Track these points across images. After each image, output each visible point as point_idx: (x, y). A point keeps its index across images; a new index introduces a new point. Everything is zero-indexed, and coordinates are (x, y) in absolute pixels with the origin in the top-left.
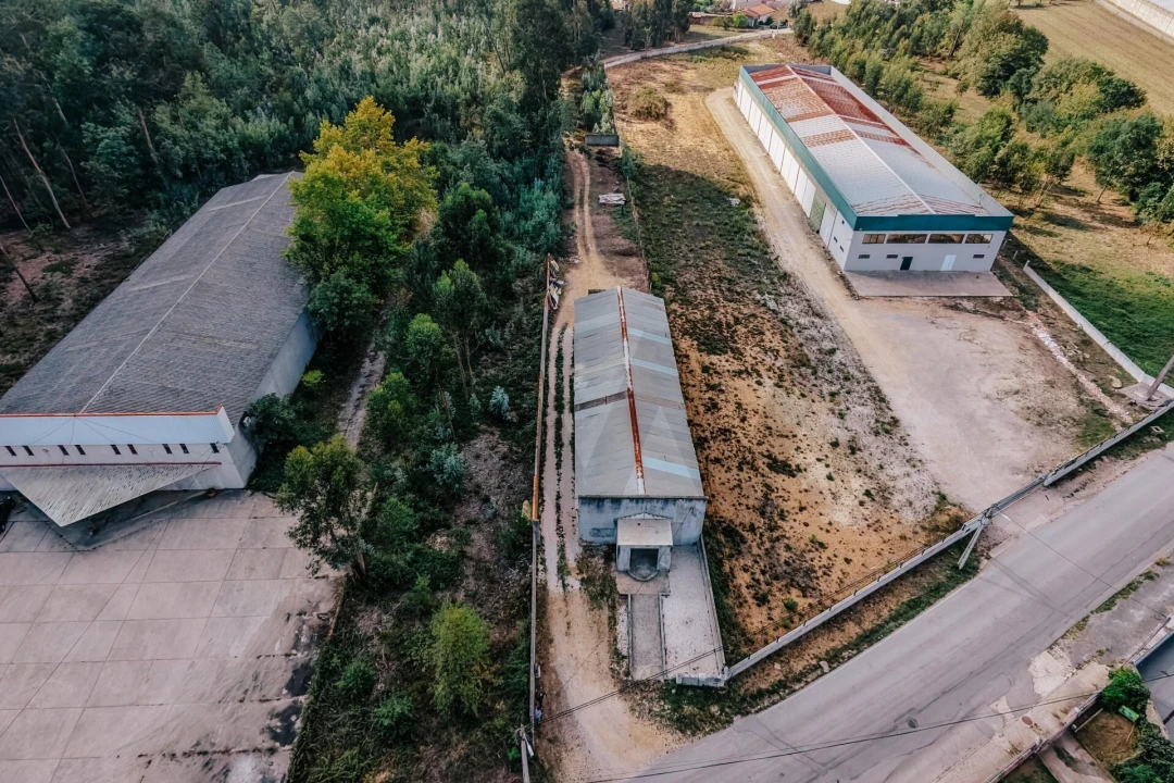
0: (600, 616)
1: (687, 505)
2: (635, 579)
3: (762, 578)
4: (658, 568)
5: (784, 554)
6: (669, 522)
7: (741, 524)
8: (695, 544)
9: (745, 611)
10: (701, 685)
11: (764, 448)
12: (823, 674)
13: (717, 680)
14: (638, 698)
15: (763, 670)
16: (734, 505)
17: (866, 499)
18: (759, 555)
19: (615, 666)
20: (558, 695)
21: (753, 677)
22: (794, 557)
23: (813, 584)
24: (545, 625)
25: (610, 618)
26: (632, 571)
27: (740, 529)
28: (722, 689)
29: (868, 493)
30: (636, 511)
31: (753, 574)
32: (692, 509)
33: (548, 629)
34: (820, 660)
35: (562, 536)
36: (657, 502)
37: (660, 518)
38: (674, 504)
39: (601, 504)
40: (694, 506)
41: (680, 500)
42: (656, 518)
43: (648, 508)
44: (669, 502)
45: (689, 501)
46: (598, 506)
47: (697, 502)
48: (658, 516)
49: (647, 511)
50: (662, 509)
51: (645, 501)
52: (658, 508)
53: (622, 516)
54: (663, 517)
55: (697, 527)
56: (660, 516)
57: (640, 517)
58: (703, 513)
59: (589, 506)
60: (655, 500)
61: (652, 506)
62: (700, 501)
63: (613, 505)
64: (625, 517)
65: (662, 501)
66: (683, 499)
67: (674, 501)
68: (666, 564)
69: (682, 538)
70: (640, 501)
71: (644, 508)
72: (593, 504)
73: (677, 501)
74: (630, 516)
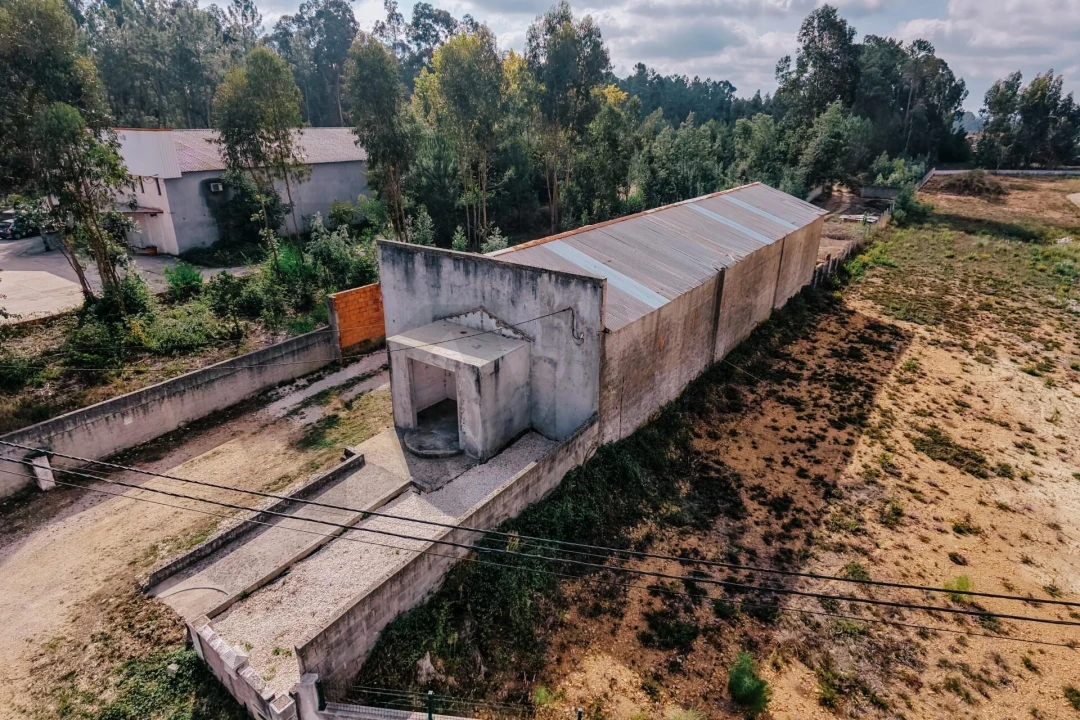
0: (273, 467)
1: (559, 296)
4: (462, 443)
5: (835, 582)
7: (756, 488)
11: (928, 421)
22: (864, 604)
25: (284, 477)
26: (414, 432)
27: (746, 495)
32: (571, 311)
36: (501, 276)
37: (509, 332)
38: (534, 290)
39: (410, 266)
40: (576, 306)
41: (545, 277)
42: (504, 331)
43: (486, 295)
44: (524, 281)
45: (562, 283)
46: (407, 272)
47: (580, 289)
48: (507, 326)
49: (487, 305)
50: (513, 302)
51: (479, 273)
52: (504, 300)
53: (446, 314)
54: (516, 331)
55: (586, 385)
56: (512, 327)
57: (474, 319)
58: (595, 334)
59: (391, 269)
60: (497, 270)
61: (493, 289)
62: (585, 288)
63: (428, 275)
64: (451, 317)
65: (509, 275)
66: (550, 273)
67: (533, 278)
68: (475, 434)
69: (557, 416)
70: (471, 268)
71: (479, 294)
72: (398, 263)
73: (539, 280)
74: (458, 316)
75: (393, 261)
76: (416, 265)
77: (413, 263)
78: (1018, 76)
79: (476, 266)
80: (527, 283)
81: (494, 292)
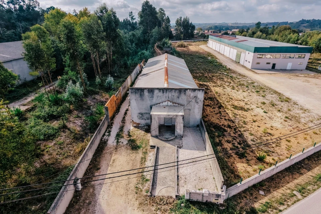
0: (136, 157)
1: (192, 94)
2: (161, 140)
3: (239, 146)
4: (176, 134)
5: (250, 137)
6: (183, 107)
7: (223, 125)
8: (198, 126)
9: (232, 160)
10: (205, 201)
11: (230, 103)
12: (298, 200)
13: (218, 196)
14: (154, 208)
15: (252, 194)
16: (218, 119)
17: (286, 119)
18: (235, 137)
19: (140, 186)
20: (90, 203)
21: (245, 199)
22: (256, 138)
23: (272, 149)
24: (98, 160)
25: (142, 158)
26: (160, 136)
27: (223, 127)
28: (222, 205)
29: (286, 117)
30: (163, 99)
31: (233, 144)
32: (196, 97)
33: (99, 162)
34: (293, 190)
35: (124, 123)
36: (175, 91)
37: (177, 105)
38: (185, 94)
39: (142, 93)
40: (197, 95)
41: (189, 90)
42: (175, 105)
43: (170, 97)
44: (182, 92)
45: (193, 91)
46: (141, 95)
47: (199, 92)
48: (176, 103)
49: (169, 99)
50: (178, 97)
51: (167, 92)
52: (175, 97)
53: (155, 104)
54: (179, 104)
55: (199, 113)
56: (177, 103)
57: (165, 104)
58: (202, 101)
59: (135, 95)
60: (173, 91)
61: (172, 95)
62: (200, 91)
63: (149, 95)
64: (157, 104)
65: (177, 91)
66: (190, 89)
67: (185, 91)
68: (181, 131)
69: (190, 122)
70: (165, 91)
71: (167, 97)
72: (137, 93)
73: (187, 91)
74: (159, 104)
75: (136, 93)
76: (145, 93)
77: (144, 92)
78: (181, 18)
79: (167, 90)
80: (183, 92)
81: (172, 96)
